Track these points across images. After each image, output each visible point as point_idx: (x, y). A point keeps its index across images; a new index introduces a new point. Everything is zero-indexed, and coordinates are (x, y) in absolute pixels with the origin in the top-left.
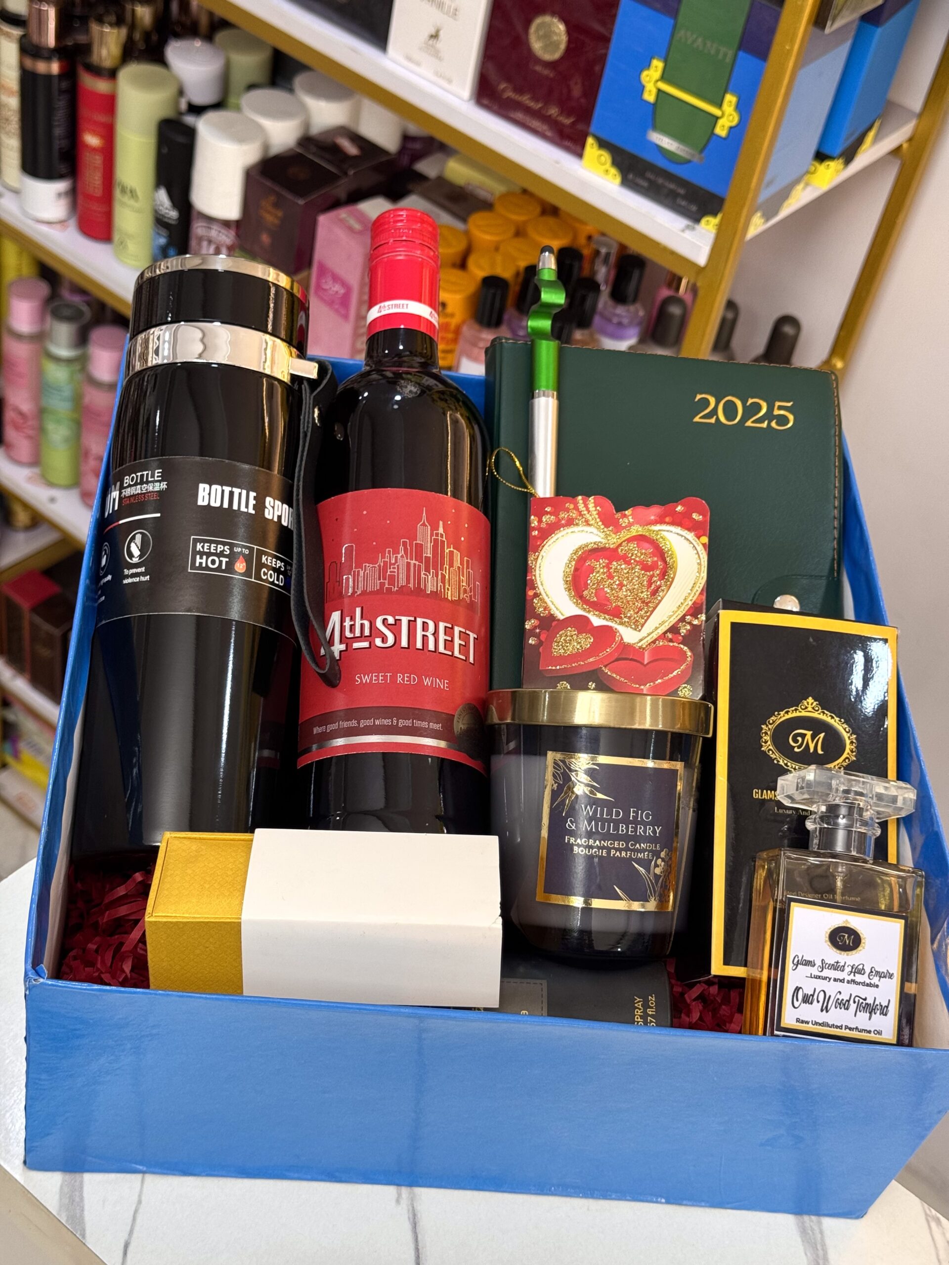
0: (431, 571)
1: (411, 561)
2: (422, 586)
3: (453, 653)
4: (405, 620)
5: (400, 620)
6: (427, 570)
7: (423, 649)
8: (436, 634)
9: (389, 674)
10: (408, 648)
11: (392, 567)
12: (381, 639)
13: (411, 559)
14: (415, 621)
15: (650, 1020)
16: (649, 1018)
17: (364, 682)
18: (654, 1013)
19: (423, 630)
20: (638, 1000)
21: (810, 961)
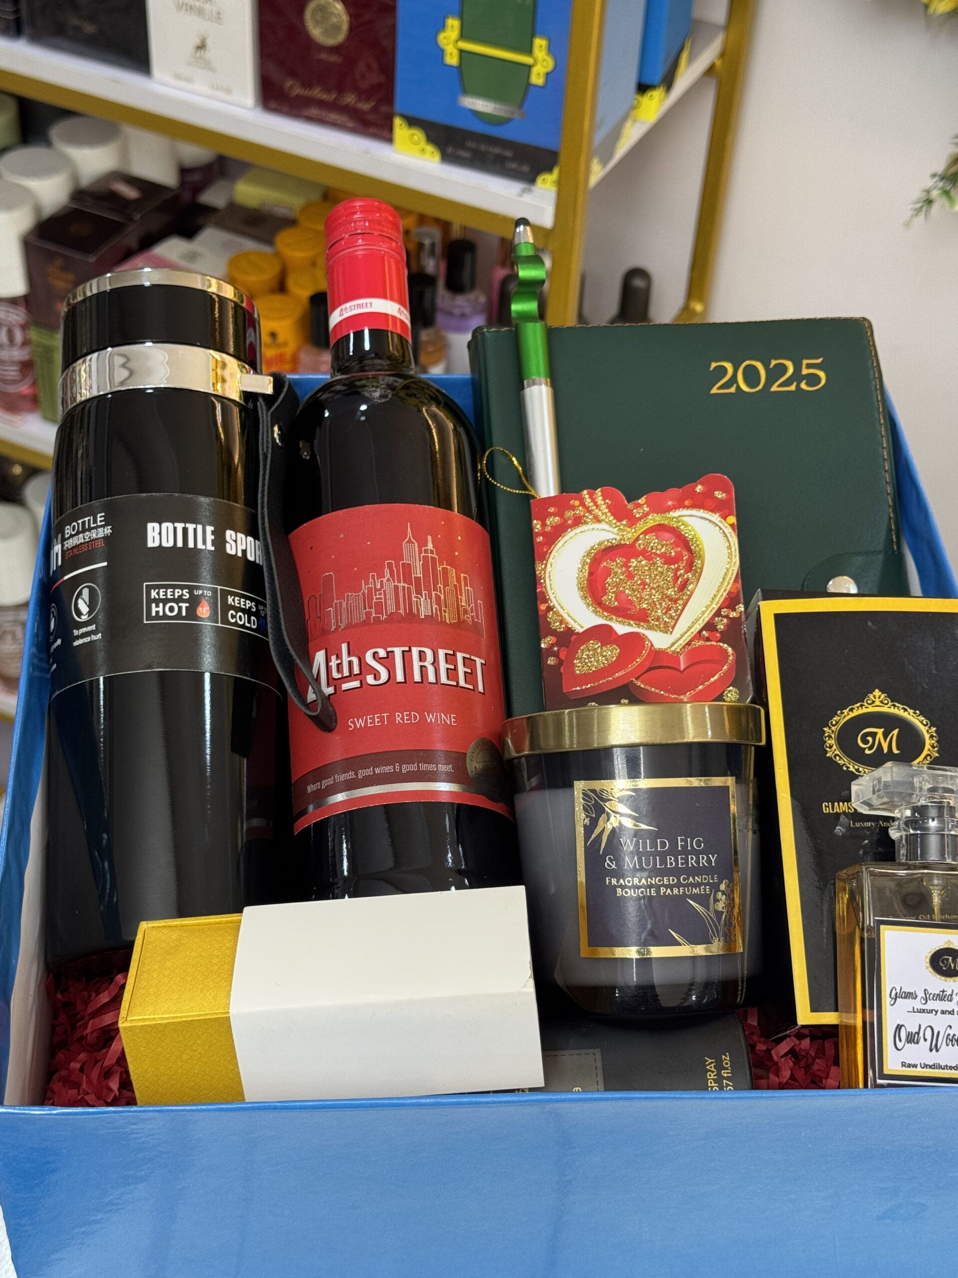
0: (424, 592)
1: (399, 584)
2: (415, 611)
3: (458, 683)
4: (398, 651)
5: (393, 652)
6: (419, 592)
7: (422, 682)
8: (435, 663)
9: (385, 715)
10: (405, 682)
11: (377, 593)
12: (373, 676)
13: (399, 582)
14: (410, 651)
15: (726, 1083)
16: (724, 1081)
17: (358, 726)
18: (730, 1075)
19: (421, 660)
20: (710, 1061)
21: (910, 993)
